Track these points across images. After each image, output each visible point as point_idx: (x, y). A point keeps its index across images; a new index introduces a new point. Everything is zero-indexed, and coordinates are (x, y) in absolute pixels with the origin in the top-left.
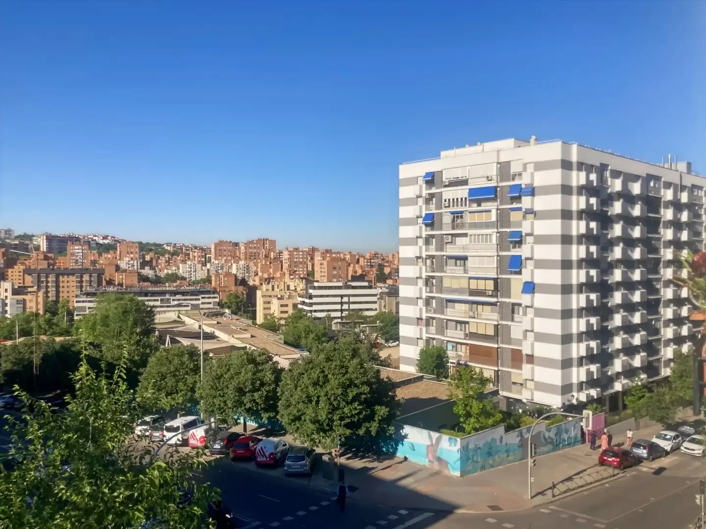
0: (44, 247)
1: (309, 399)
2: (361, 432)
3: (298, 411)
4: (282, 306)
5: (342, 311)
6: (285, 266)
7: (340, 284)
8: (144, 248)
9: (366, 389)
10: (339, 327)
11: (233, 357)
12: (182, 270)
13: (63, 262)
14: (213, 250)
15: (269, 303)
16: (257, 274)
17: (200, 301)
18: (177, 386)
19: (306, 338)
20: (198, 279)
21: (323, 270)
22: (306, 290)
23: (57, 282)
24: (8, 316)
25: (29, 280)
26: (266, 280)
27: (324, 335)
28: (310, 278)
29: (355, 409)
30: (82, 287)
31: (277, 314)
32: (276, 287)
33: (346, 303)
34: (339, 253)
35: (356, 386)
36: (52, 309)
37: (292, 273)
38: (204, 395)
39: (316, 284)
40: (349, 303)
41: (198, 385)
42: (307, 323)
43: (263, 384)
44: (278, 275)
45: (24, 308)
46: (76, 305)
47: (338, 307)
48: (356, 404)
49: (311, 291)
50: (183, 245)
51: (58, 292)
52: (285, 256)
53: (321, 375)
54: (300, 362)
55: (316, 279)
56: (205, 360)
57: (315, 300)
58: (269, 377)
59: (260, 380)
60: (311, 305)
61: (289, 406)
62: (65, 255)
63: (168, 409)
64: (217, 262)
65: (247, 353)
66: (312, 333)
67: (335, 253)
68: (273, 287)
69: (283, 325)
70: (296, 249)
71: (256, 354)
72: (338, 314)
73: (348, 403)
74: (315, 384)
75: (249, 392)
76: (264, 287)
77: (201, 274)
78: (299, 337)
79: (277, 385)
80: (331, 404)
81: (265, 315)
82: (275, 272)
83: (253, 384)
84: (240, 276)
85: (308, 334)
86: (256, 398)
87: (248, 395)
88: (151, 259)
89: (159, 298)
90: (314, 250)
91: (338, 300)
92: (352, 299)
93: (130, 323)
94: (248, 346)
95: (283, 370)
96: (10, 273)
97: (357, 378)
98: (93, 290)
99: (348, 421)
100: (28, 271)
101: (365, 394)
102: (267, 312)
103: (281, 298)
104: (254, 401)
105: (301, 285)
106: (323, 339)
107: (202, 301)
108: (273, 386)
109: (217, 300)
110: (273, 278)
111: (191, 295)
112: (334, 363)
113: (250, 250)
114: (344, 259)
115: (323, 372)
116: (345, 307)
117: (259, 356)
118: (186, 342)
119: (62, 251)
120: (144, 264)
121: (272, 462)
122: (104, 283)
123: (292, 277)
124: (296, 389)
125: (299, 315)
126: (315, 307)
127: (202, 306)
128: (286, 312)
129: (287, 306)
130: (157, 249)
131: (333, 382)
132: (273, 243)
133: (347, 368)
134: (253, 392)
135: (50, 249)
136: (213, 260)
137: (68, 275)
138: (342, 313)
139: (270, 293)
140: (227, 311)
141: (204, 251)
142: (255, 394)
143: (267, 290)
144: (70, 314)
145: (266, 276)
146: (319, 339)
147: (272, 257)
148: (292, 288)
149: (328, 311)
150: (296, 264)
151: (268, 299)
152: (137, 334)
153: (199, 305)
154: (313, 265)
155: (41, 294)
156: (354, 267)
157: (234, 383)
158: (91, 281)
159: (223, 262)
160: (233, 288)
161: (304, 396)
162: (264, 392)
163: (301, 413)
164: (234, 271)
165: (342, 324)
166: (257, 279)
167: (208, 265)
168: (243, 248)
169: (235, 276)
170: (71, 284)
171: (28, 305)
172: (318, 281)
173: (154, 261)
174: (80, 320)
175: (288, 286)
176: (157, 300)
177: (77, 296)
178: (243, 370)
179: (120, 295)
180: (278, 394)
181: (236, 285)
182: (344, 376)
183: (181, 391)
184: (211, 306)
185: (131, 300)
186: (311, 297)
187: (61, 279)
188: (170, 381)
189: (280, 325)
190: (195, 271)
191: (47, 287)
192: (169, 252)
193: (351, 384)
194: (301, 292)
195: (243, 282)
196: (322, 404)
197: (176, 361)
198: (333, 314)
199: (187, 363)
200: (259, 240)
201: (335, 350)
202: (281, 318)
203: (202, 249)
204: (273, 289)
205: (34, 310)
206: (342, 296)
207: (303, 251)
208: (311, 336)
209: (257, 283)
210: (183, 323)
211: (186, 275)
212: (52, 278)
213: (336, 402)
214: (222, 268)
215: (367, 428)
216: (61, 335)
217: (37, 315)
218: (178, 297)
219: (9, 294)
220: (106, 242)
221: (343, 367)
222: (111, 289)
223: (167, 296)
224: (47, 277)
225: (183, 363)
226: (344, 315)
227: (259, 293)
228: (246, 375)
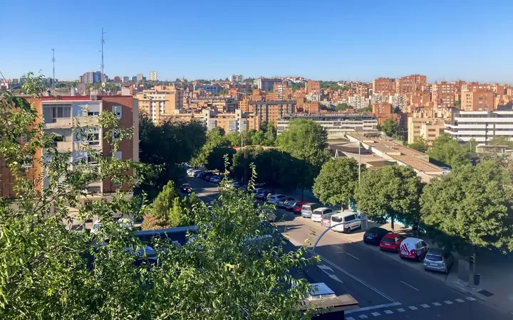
0: (260, 87)
1: (447, 210)
2: (498, 245)
3: (437, 219)
4: (430, 130)
5: (486, 136)
6: (434, 97)
7: (486, 113)
8: (323, 85)
9: (504, 208)
10: (482, 151)
11: (383, 170)
12: (351, 101)
13: (271, 96)
14: (374, 85)
15: (419, 127)
16: (410, 104)
17: (363, 124)
18: (341, 188)
19: (450, 158)
20: (362, 107)
21: (468, 100)
22: (452, 117)
23: (267, 109)
24: (239, 131)
25: (251, 108)
26: (417, 108)
27: (467, 156)
28: (457, 107)
29: (492, 224)
30: (282, 113)
31: (425, 137)
32: (425, 115)
33: (491, 129)
34: (486, 85)
35: (493, 205)
36: (264, 128)
37: (440, 102)
38: (360, 197)
39: (461, 113)
40: (494, 130)
41: (356, 189)
42: (451, 145)
43: (407, 194)
44: (427, 104)
45: (248, 127)
46: (279, 125)
47: (483, 133)
48: (493, 220)
49: (456, 119)
50: (352, 82)
51: (267, 116)
52: (434, 88)
53: (459, 192)
54: (439, 179)
55: (462, 108)
56: (362, 171)
57: (460, 126)
58: (412, 188)
59: (405, 190)
60: (456, 130)
61: (429, 214)
62: (272, 92)
63: (334, 204)
64: (376, 94)
65: (395, 169)
66: (456, 154)
67: (481, 85)
68: (422, 114)
69: (431, 146)
70: (444, 83)
71: (402, 169)
72: (483, 139)
73: (484, 219)
74: (453, 199)
75: (396, 198)
76: (415, 115)
77: (364, 104)
78: (444, 157)
79: (419, 196)
80: (467, 217)
81: (415, 137)
82: (424, 102)
83: (399, 193)
84: (395, 106)
85: (452, 155)
86: (401, 204)
87: (394, 201)
88: (328, 93)
89: (333, 122)
90: (461, 83)
91: (484, 126)
92: (497, 126)
93: (310, 139)
94: (398, 162)
95: (425, 184)
96: (240, 104)
97: (494, 198)
98: (288, 115)
99: (483, 234)
100: (250, 103)
101: (501, 212)
102: (417, 134)
103: (430, 124)
104: (400, 206)
105: (448, 113)
106: (466, 160)
107: (364, 124)
108: (416, 196)
109: (376, 124)
110: (423, 107)
111: (356, 120)
112: (471, 183)
113: (404, 85)
114: (491, 91)
115: (461, 189)
116: (490, 133)
117: (405, 171)
118: (349, 156)
119: (270, 89)
120: (323, 97)
121: (414, 257)
122: (296, 110)
123: (439, 106)
124: (435, 201)
125: (445, 139)
126: (460, 133)
127: (364, 128)
128: (434, 136)
129: (434, 130)
130: (332, 86)
131: (469, 199)
132: (424, 78)
133: (484, 188)
134: (399, 199)
135: (263, 88)
136: (374, 93)
137: (274, 104)
138: (487, 138)
139: (420, 119)
140: (382, 133)
141: (367, 86)
142: (401, 201)
143: (417, 117)
144: (274, 131)
145: (417, 105)
146: (463, 159)
147: (423, 90)
148: (439, 115)
149: (473, 136)
150: (445, 95)
151: (418, 124)
152: (315, 148)
153: (362, 127)
154: (460, 96)
155: (257, 117)
156: (501, 97)
157: (384, 191)
158: (287, 109)
159: (382, 94)
160: (389, 115)
161: (442, 208)
162: (408, 200)
163: (439, 221)
164: (390, 101)
165: (487, 148)
166: (409, 108)
167: (370, 97)
168: (398, 83)
169: (391, 106)
170: (275, 111)
171: (250, 124)
172: (463, 110)
173: (330, 94)
174: (280, 136)
175: (436, 114)
176: (332, 123)
177: (279, 119)
178: (391, 181)
179: (305, 120)
180: (420, 204)
181: (391, 112)
182: (481, 194)
183: (344, 192)
184: (371, 128)
185: (311, 123)
186: (456, 124)
187: (269, 108)
188: (336, 184)
189: (428, 146)
190: (360, 102)
191: (261, 113)
192: (341, 88)
193: (488, 202)
194: (447, 120)
195: (397, 110)
196: (458, 216)
197: (340, 170)
198: (477, 139)
199: (349, 171)
200: (412, 76)
201: (473, 171)
202: (429, 141)
203: (366, 85)
204: (422, 117)
205: (253, 128)
206: (487, 124)
207: (450, 85)
208: (454, 158)
209: (409, 111)
210: (348, 141)
211: (353, 105)
212: (264, 107)
213: (473, 216)
214: (381, 99)
215: (504, 243)
216: (268, 145)
217: (255, 131)
218: (347, 121)
219: (240, 117)
220: (298, 81)
221: (480, 187)
222: (300, 115)
223: (339, 121)
224: (261, 106)
225: (345, 172)
226: (488, 140)
227: (410, 120)
228: (393, 185)
